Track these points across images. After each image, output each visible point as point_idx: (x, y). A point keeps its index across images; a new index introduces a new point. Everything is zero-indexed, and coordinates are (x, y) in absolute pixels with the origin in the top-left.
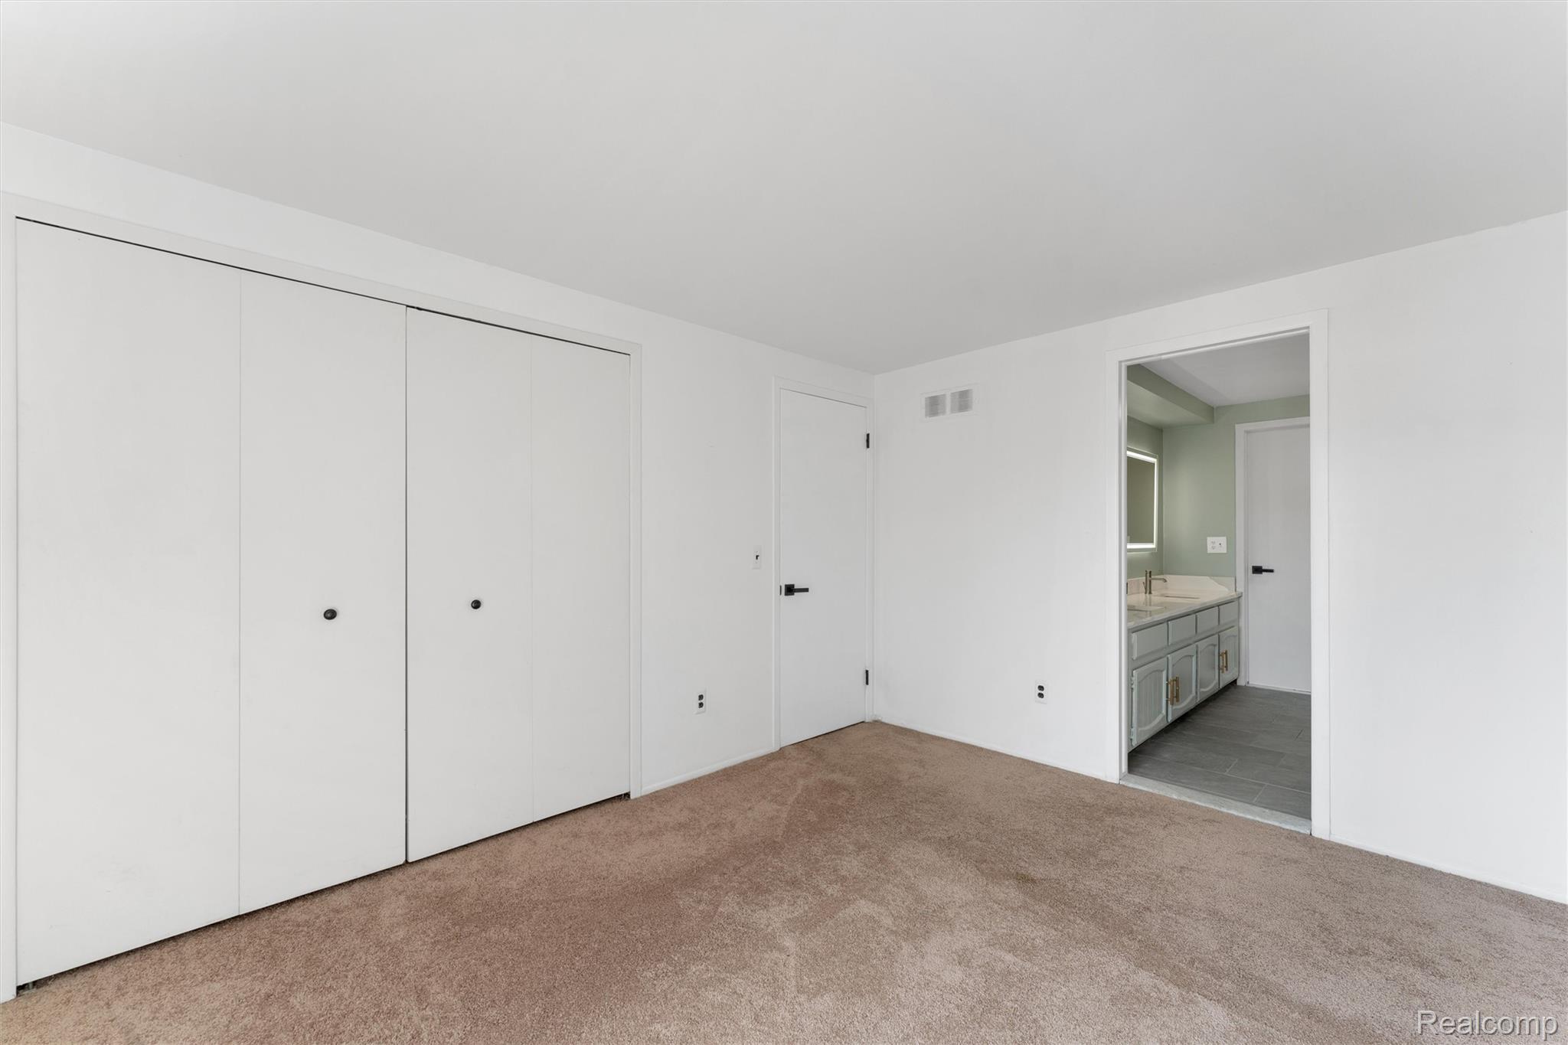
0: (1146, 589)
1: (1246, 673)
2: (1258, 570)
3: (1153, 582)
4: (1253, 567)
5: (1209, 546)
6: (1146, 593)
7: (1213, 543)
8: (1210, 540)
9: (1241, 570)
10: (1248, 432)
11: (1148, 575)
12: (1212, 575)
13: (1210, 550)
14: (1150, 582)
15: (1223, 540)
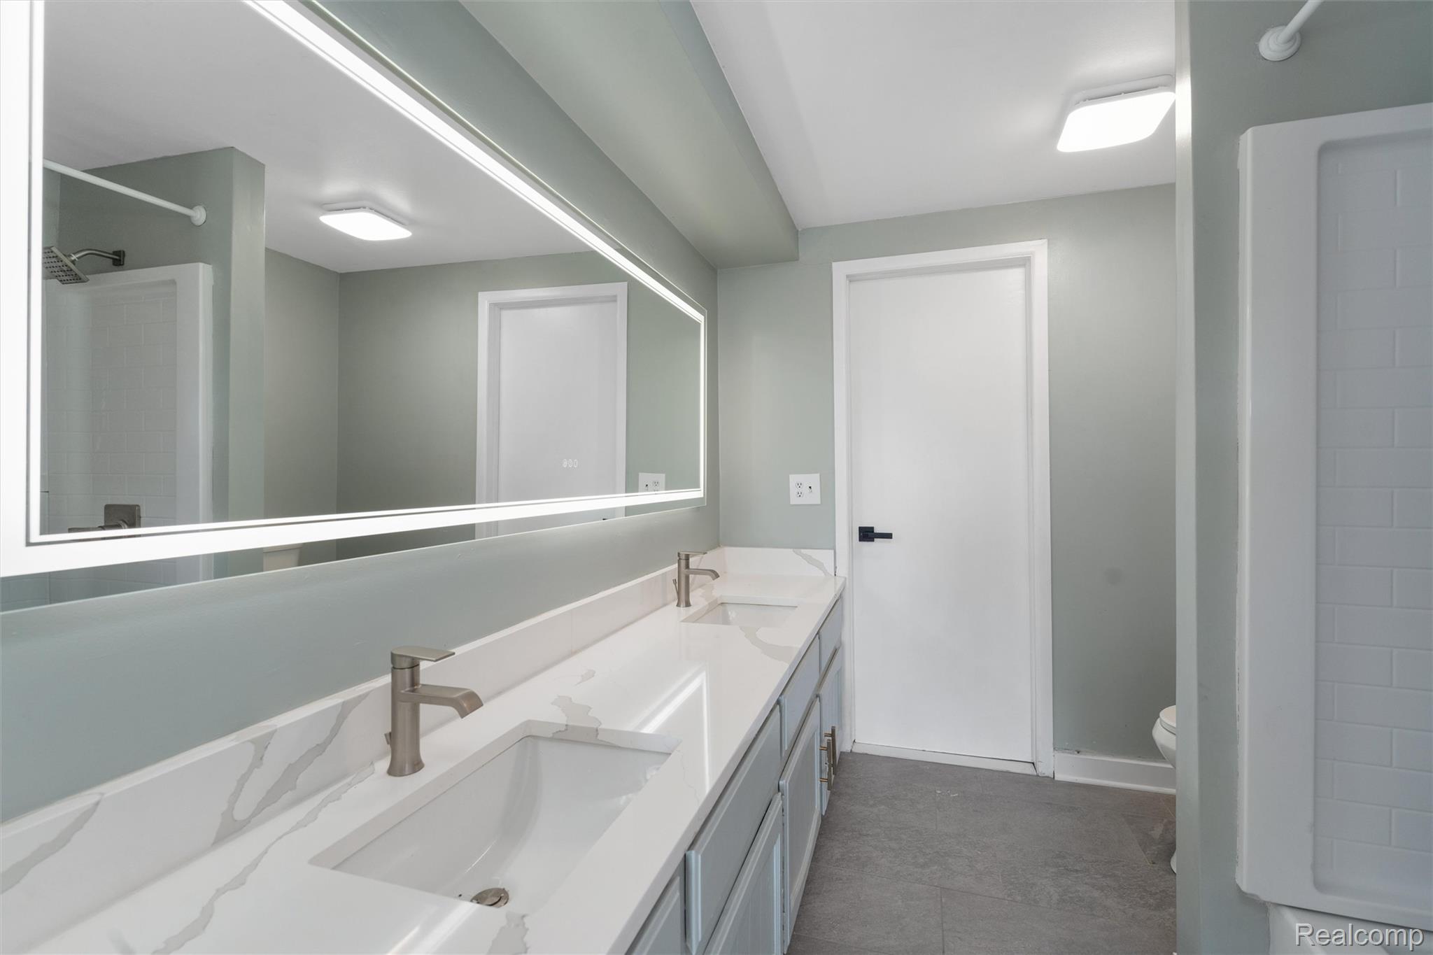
0: (678, 593)
1: (851, 728)
2: (867, 534)
3: (691, 576)
4: (860, 528)
5: (793, 490)
6: (678, 605)
7: (799, 485)
8: (794, 479)
9: (844, 534)
10: (851, 279)
11: (683, 562)
12: (797, 546)
13: (794, 500)
14: (687, 578)
15: (814, 479)
